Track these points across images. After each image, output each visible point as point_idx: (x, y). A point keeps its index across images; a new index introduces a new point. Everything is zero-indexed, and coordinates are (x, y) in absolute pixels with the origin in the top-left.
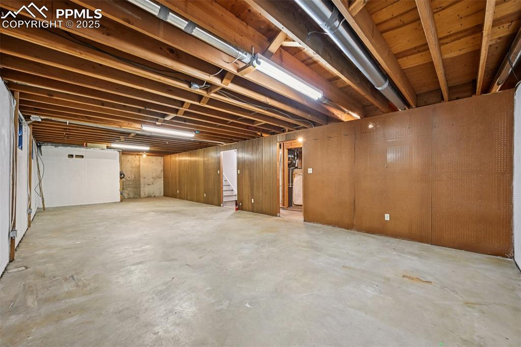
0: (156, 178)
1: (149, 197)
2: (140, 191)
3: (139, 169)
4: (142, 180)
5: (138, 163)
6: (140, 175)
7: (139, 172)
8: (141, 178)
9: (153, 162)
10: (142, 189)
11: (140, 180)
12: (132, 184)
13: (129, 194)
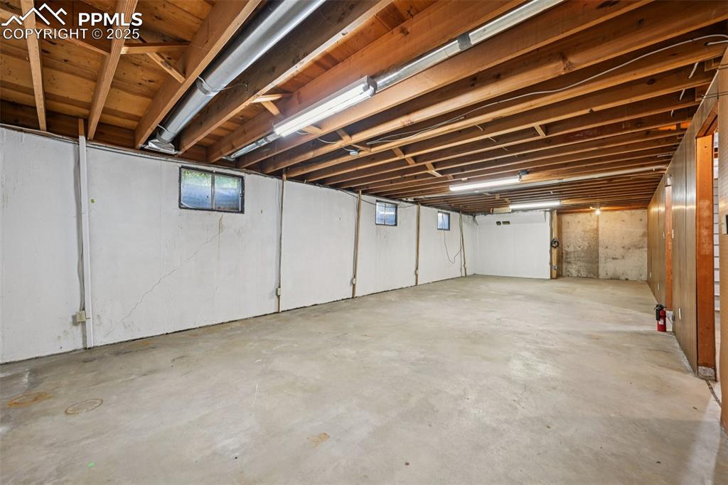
0: (629, 249)
1: (615, 279)
2: (598, 268)
3: (598, 234)
4: (601, 250)
5: (596, 223)
6: (598, 242)
7: (597, 239)
8: (600, 249)
9: (623, 221)
10: (601, 265)
11: (597, 250)
12: (583, 257)
13: (579, 271)
